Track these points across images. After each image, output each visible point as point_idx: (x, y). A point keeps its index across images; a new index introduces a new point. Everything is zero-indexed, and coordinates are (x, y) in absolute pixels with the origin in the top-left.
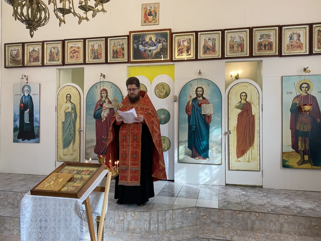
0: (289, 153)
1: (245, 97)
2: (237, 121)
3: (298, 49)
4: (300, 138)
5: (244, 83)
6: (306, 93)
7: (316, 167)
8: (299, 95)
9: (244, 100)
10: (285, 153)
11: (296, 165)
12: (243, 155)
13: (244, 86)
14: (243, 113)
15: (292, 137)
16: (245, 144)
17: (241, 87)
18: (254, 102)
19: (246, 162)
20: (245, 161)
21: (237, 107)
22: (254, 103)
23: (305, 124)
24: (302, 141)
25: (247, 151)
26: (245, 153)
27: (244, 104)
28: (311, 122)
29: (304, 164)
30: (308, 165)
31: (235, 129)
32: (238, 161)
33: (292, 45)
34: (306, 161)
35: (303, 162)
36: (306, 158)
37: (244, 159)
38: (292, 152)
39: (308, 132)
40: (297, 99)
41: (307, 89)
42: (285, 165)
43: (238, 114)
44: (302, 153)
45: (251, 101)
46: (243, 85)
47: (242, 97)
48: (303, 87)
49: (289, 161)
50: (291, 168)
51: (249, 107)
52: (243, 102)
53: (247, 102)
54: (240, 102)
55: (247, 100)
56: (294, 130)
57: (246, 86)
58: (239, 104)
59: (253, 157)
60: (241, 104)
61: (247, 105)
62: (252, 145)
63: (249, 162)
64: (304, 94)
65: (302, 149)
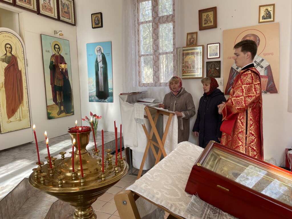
0: (51, 106)
1: (10, 49)
2: (4, 76)
3: (50, 12)
4: (57, 92)
5: (8, 33)
6: (58, 53)
7: (68, 114)
8: (55, 54)
9: (10, 53)
10: (49, 106)
11: (56, 116)
12: (14, 115)
13: (8, 36)
14: (10, 67)
15: (53, 91)
16: (15, 102)
17: (5, 36)
18: (19, 56)
19: (18, 122)
20: (17, 120)
21: (3, 60)
22: (20, 58)
23: (60, 80)
24: (59, 95)
25: (18, 109)
26: (15, 112)
27: (9, 57)
28: (63, 78)
29: (61, 113)
30: (64, 114)
31: (3, 86)
32: (10, 122)
33: (45, 6)
34: (63, 110)
35: (60, 112)
36: (62, 108)
37: (15, 118)
38: (54, 105)
39: (62, 87)
40: (53, 58)
41: (58, 50)
42: (49, 118)
43: (5, 68)
44: (59, 104)
45: (17, 55)
46: (7, 34)
47: (6, 48)
48: (56, 48)
49: (52, 113)
50: (54, 119)
51: (15, 61)
52: (9, 54)
53: (12, 55)
54: (6, 54)
55: (13, 53)
56: (53, 85)
57: (10, 37)
58: (4, 57)
59: (23, 115)
60: (7, 57)
61: (13, 59)
62: (21, 103)
63: (20, 120)
64: (57, 54)
65: (59, 102)
